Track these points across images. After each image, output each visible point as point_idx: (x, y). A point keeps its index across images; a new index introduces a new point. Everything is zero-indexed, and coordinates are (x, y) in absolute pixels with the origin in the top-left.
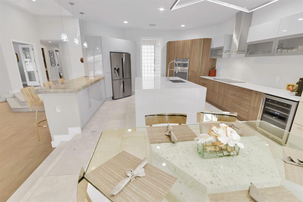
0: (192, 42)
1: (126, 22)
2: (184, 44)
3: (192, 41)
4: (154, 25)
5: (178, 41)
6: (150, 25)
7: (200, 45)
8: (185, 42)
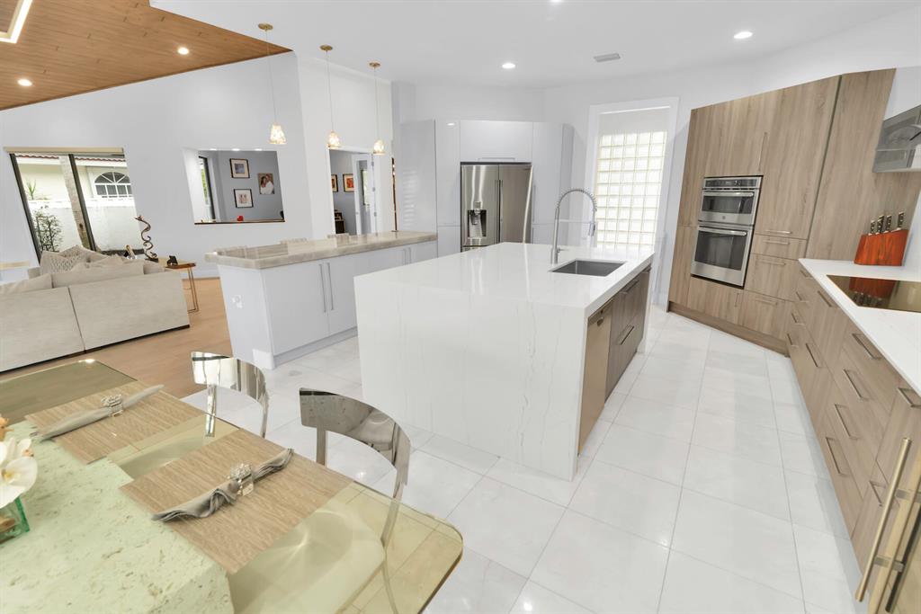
0: (782, 101)
1: (509, 66)
2: (749, 111)
3: (784, 95)
4: (616, 57)
5: (722, 106)
6: (600, 59)
7: (819, 110)
8: (750, 106)
